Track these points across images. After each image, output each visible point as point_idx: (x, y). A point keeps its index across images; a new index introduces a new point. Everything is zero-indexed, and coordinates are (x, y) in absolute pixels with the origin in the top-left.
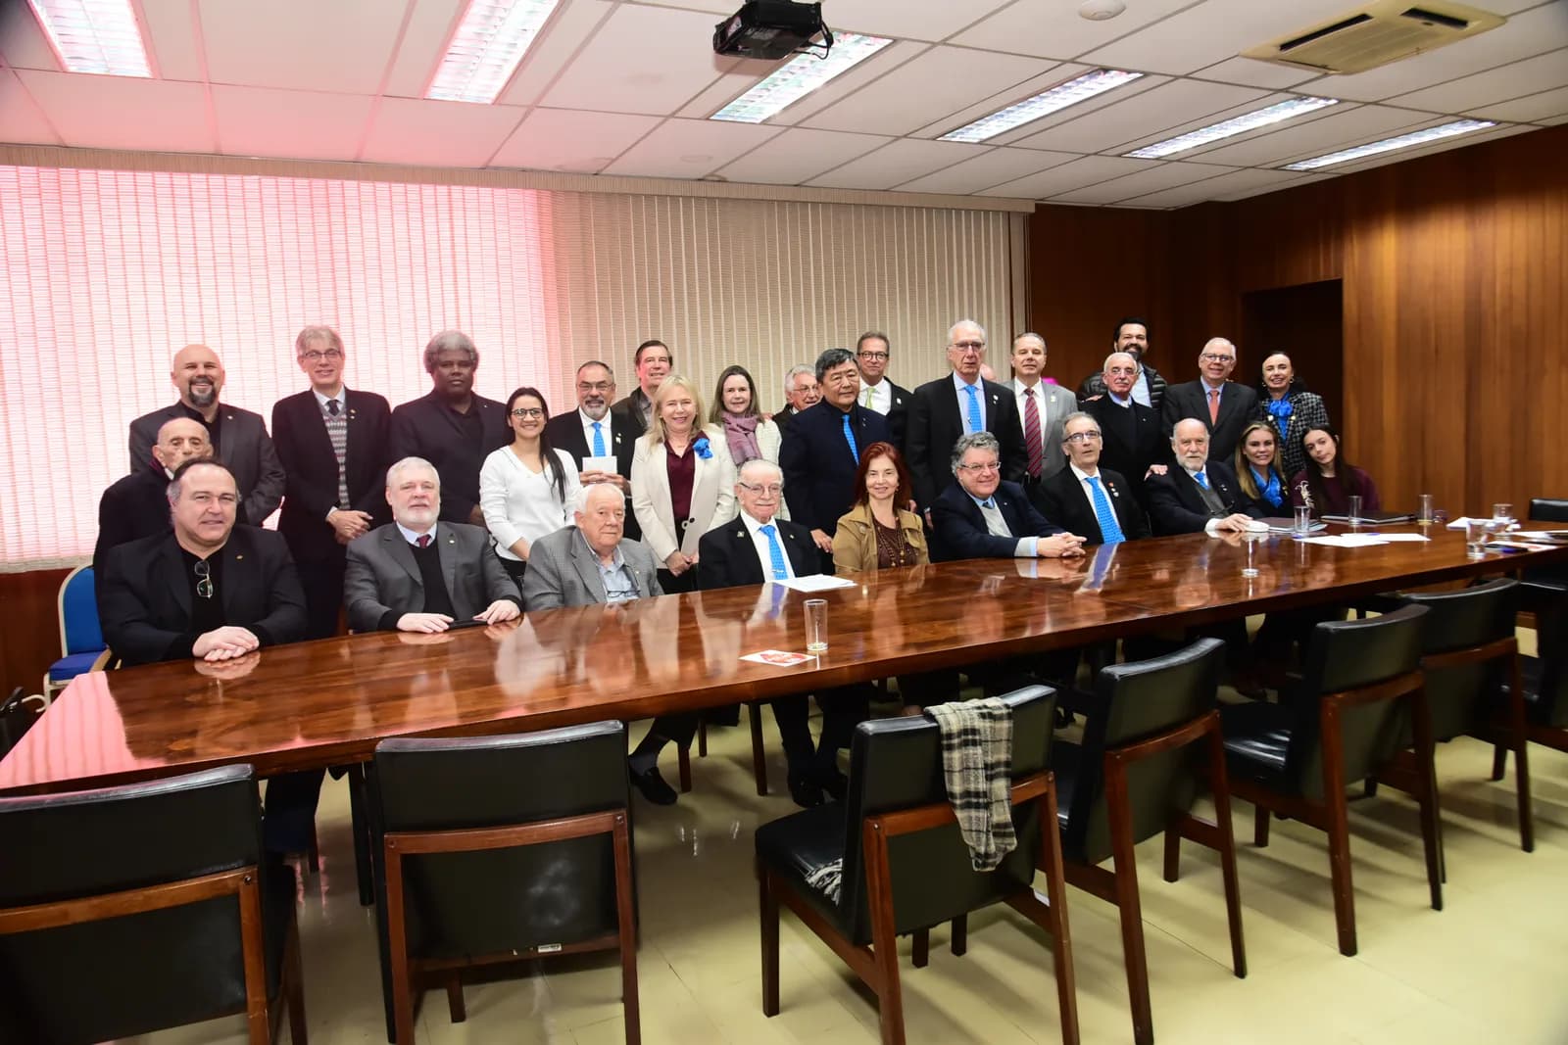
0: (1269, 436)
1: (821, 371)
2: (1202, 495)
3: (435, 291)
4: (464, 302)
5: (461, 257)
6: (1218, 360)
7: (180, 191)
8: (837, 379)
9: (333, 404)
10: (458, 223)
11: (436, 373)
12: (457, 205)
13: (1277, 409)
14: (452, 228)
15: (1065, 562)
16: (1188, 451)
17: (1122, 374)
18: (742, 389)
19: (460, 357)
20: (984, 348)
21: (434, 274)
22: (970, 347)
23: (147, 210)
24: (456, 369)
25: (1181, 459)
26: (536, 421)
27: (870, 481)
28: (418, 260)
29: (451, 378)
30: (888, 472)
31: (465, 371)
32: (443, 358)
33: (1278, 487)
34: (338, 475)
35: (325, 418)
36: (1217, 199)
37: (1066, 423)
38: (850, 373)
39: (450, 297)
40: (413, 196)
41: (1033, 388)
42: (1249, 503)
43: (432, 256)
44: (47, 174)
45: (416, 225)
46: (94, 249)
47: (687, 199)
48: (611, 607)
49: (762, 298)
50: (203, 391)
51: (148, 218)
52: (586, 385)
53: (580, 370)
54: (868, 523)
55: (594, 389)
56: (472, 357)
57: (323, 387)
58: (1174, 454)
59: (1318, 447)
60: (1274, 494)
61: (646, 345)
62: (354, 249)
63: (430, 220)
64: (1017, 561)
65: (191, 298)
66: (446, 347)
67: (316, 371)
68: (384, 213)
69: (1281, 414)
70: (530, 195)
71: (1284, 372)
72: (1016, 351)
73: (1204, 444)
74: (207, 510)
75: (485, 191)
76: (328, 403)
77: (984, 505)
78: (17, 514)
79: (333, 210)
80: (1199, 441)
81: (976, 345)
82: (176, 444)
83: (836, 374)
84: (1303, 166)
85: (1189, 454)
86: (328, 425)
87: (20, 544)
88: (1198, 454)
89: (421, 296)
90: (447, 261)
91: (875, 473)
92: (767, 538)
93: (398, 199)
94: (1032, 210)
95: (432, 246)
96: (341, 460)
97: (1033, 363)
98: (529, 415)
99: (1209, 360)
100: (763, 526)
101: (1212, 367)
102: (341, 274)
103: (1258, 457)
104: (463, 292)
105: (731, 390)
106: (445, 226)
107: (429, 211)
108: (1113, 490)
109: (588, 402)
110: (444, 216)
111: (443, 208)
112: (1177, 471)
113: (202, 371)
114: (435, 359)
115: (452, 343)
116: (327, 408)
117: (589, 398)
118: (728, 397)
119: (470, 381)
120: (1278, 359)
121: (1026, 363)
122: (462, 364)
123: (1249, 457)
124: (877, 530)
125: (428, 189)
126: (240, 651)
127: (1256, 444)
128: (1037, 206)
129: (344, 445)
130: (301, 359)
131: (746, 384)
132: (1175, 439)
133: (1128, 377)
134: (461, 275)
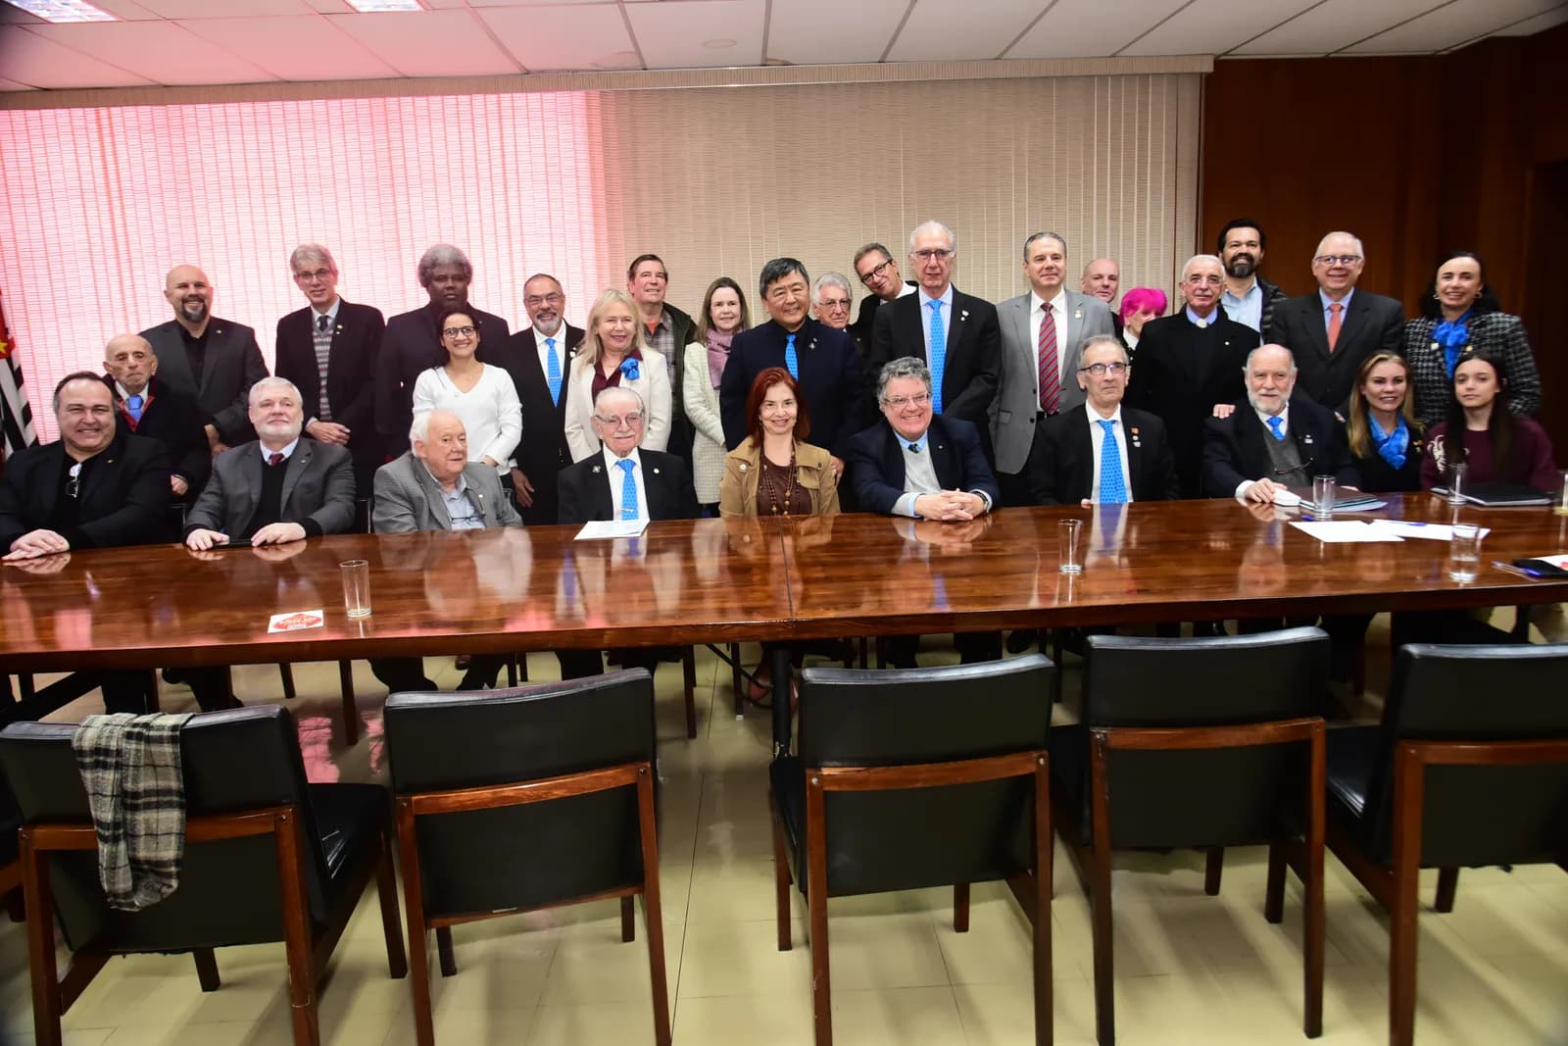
0: (1401, 372)
1: (763, 285)
2: (1270, 446)
3: (486, 202)
4: (513, 212)
5: (511, 167)
6: (1338, 264)
7: (261, 118)
8: (781, 294)
9: (324, 320)
10: (508, 130)
11: (430, 287)
12: (507, 113)
13: (1447, 334)
14: (502, 138)
15: (945, 527)
16: (1261, 387)
17: (1204, 282)
18: (732, 303)
19: (452, 271)
20: (952, 255)
21: (485, 184)
22: (933, 255)
24: (450, 283)
25: (1252, 396)
26: (469, 339)
27: (767, 412)
28: (470, 171)
29: (446, 292)
30: (787, 402)
31: (459, 285)
32: (437, 272)
33: (1404, 441)
34: (320, 387)
35: (315, 334)
37: (1086, 347)
38: (796, 287)
39: (500, 207)
40: (464, 108)
41: (1051, 302)
42: (1349, 462)
43: (483, 166)
45: (467, 135)
48: (455, 532)
50: (195, 309)
51: (236, 145)
52: (536, 299)
53: (526, 285)
54: (751, 461)
55: (544, 301)
56: (466, 271)
57: (317, 305)
58: (1245, 389)
59: (1470, 383)
60: (1395, 451)
61: (643, 258)
62: (412, 165)
63: (481, 131)
64: (895, 521)
65: (274, 218)
66: (439, 261)
67: (311, 291)
68: (437, 126)
69: (1449, 343)
70: (578, 97)
71: (1466, 284)
72: (1031, 258)
73: (1285, 380)
74: (81, 421)
75: (534, 97)
76: (320, 319)
77: (912, 448)
79: (391, 125)
80: (1278, 375)
81: (941, 253)
82: (121, 360)
83: (780, 289)
85: (1263, 391)
86: (316, 340)
88: (1275, 392)
89: (473, 207)
90: (497, 170)
91: (772, 404)
92: (623, 473)
93: (450, 110)
94: (1209, 68)
95: (483, 157)
96: (323, 374)
97: (1055, 270)
98: (460, 333)
99: (1326, 265)
100: (621, 460)
101: (1332, 273)
102: (400, 189)
103: (1381, 399)
104: (513, 201)
105: (720, 304)
106: (495, 134)
107: (480, 121)
108: (1135, 438)
109: (539, 317)
110: (494, 125)
111: (493, 118)
112: (1246, 412)
113: (192, 290)
114: (428, 274)
115: (445, 256)
116: (318, 324)
117: (540, 312)
118: (716, 311)
119: (465, 293)
120: (1463, 263)
121: (1044, 272)
122: (455, 278)
123: (1370, 398)
124: (762, 468)
125: (478, 99)
126: (38, 552)
127: (1381, 381)
128: (1217, 63)
129: (327, 360)
130: (297, 278)
131: (735, 297)
132: (1248, 369)
133: (1211, 286)
134: (512, 185)
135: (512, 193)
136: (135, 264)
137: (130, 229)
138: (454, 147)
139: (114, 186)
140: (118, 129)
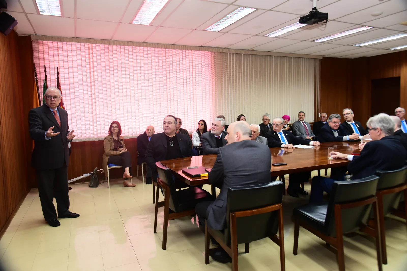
3: (188, 76)
5: (194, 68)
7: (134, 51)
10: (194, 59)
12: (193, 55)
21: (188, 71)
23: (127, 55)
28: (184, 68)
36: (366, 56)
44: (106, 46)
45: (184, 60)
46: (115, 64)
47: (244, 54)
49: (260, 79)
51: (127, 57)
68: (177, 56)
70: (209, 53)
75: (200, 52)
78: (97, 127)
79: (167, 55)
84: (394, 49)
87: (97, 134)
90: (191, 68)
94: (322, 58)
95: (188, 65)
104: (194, 76)
106: (191, 60)
107: (187, 57)
108: (358, 126)
110: (191, 57)
111: (190, 55)
125: (187, 51)
128: (323, 57)
134: (194, 72)
135: (194, 74)
136: (96, 87)
137: (95, 77)
138: (181, 62)
139: (91, 65)
140: (94, 50)
